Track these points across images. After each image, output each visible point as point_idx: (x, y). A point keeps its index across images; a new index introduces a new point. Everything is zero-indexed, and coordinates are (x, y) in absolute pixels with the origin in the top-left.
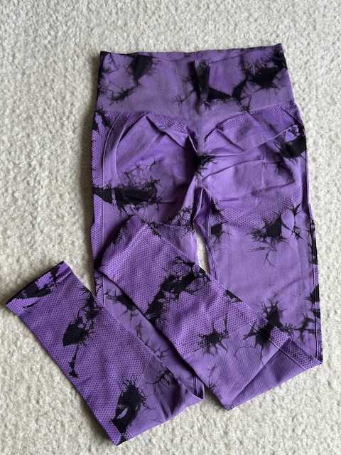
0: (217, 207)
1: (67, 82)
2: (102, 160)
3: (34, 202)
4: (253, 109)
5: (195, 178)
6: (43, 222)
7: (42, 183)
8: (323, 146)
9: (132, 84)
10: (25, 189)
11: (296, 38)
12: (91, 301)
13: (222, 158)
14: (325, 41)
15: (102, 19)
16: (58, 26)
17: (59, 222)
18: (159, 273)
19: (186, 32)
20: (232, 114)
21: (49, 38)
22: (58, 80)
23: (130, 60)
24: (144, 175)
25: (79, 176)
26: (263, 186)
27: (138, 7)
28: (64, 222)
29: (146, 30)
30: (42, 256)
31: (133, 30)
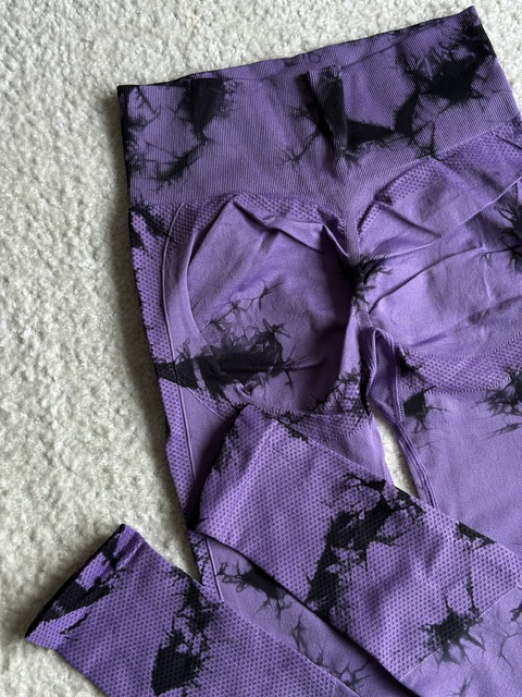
0: (410, 362)
1: (63, 159)
2: (162, 306)
3: (42, 413)
4: (444, 149)
5: (354, 310)
6: (67, 450)
7: (50, 371)
9: (194, 142)
10: (19, 390)
12: (192, 595)
13: (399, 260)
15: (107, 18)
16: (23, 49)
17: (99, 443)
18: (318, 515)
19: (279, 16)
20: (404, 166)
21: (10, 76)
22: (43, 158)
23: (179, 92)
24: (250, 320)
25: (121, 345)
26: (491, 300)
28: (110, 443)
29: (198, 25)
30: (78, 519)
31: (173, 30)
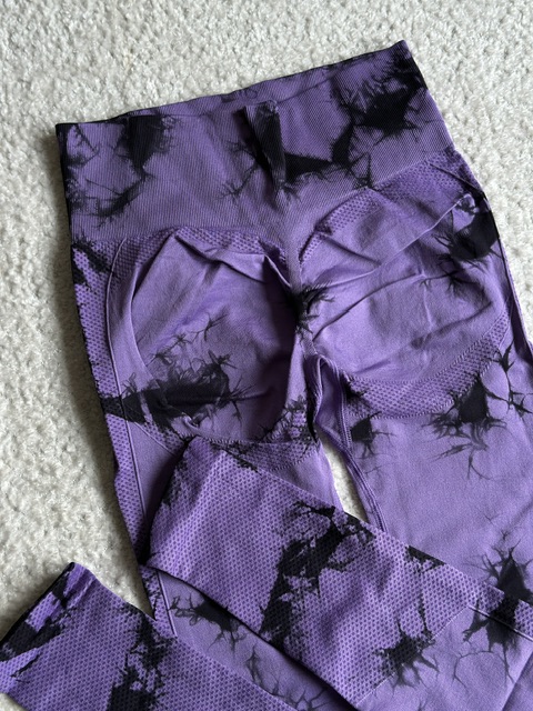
0: (355, 388)
1: (3, 198)
2: (107, 341)
4: (380, 180)
5: (298, 338)
6: (14, 490)
8: (525, 221)
9: (134, 178)
11: (428, 23)
12: (145, 631)
13: (342, 288)
14: (484, 19)
15: (44, 59)
17: (47, 481)
18: (269, 543)
19: (215, 54)
20: (342, 197)
23: (117, 130)
24: (196, 351)
25: (66, 382)
26: (432, 326)
27: (110, 23)
28: (58, 481)
29: (135, 64)
30: (27, 560)
31: (110, 68)
